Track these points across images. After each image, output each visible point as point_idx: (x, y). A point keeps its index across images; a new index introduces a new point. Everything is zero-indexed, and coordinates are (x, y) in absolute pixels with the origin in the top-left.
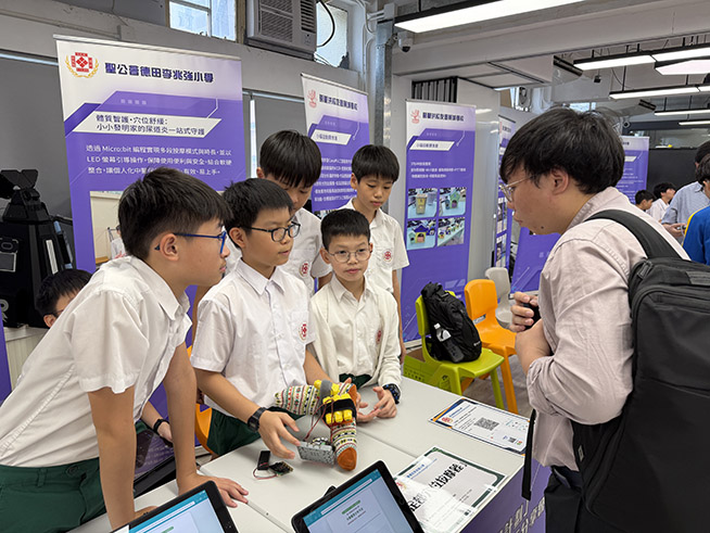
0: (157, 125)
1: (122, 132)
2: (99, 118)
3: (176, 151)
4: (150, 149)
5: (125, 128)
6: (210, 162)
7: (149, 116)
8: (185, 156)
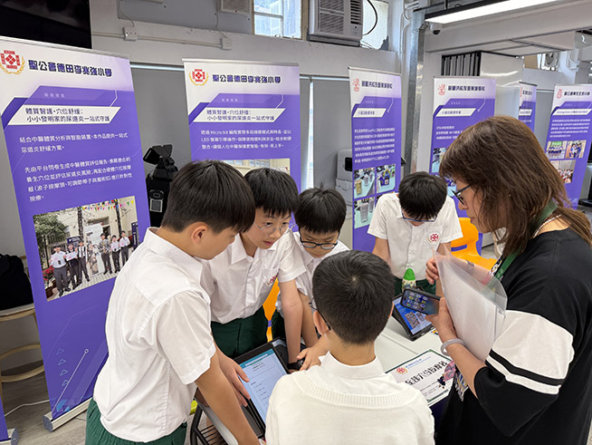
0: (244, 115)
1: (223, 121)
2: (209, 112)
3: (256, 132)
4: (239, 132)
5: (224, 118)
6: (277, 139)
7: (239, 109)
8: (261, 136)
